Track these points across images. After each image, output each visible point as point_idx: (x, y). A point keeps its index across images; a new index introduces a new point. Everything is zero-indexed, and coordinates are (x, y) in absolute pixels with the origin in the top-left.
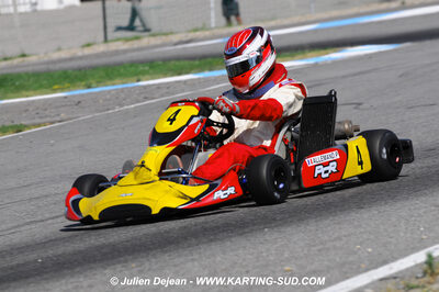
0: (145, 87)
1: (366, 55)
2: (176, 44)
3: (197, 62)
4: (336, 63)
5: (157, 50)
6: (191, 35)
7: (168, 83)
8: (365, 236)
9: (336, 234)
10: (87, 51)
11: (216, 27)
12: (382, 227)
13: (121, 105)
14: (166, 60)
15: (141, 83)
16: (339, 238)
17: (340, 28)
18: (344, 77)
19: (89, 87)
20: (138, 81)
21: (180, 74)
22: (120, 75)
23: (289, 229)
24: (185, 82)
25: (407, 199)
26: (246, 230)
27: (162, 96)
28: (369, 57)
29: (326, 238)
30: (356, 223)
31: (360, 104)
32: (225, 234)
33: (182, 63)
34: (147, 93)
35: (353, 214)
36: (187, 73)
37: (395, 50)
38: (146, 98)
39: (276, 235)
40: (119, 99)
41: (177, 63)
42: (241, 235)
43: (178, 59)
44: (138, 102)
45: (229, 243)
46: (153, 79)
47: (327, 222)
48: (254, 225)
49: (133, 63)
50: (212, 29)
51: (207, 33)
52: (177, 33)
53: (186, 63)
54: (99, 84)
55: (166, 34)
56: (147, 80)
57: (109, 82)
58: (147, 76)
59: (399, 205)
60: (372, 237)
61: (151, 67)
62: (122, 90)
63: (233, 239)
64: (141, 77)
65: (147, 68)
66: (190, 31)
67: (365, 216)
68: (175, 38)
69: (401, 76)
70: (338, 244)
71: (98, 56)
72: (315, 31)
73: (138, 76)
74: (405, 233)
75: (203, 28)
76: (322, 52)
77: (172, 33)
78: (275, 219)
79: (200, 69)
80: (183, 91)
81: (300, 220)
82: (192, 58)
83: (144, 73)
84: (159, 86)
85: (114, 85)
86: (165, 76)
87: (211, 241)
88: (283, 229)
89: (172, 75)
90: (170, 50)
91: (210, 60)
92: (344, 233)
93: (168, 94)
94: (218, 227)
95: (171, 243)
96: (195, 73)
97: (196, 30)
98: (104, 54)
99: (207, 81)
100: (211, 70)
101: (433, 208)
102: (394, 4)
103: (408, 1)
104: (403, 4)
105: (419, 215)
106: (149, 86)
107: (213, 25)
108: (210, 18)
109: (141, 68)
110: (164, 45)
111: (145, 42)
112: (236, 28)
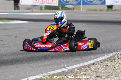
1: (20, 23)
4: (11, 24)
8: (11, 72)
12: (16, 70)
16: (4, 72)
17: (14, 15)
18: (13, 28)
25: (25, 64)
28: (21, 24)
30: (10, 69)
31: (16, 36)
37: (28, 23)
47: (2, 67)
59: (22, 65)
60: (13, 73)
67: (13, 67)
69: (29, 30)
70: (3, 74)
72: (7, 15)
74: (23, 73)
76: (8, 21)
92: (6, 71)
101: (31, 67)
102: (30, 11)
103: (34, 10)
104: (32, 11)
105: (27, 68)
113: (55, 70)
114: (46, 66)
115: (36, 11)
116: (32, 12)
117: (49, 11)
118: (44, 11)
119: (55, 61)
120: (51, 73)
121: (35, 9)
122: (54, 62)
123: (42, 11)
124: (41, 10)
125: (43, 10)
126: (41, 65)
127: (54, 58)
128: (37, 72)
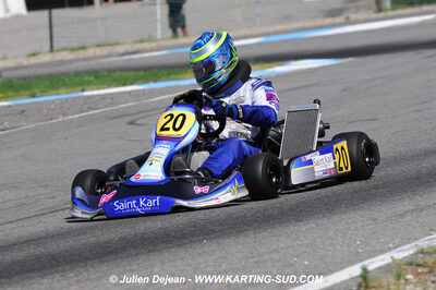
0: (89, 97)
1: (309, 69)
2: (122, 55)
3: (142, 74)
4: (280, 76)
5: (103, 60)
6: (137, 46)
7: (112, 94)
8: (302, 249)
9: (274, 247)
10: (33, 60)
11: (162, 39)
12: (319, 240)
13: (65, 115)
14: (111, 71)
15: (86, 93)
16: (277, 251)
17: (285, 41)
18: (287, 91)
19: (33, 96)
20: (83, 91)
21: (124, 85)
22: (66, 85)
23: (227, 242)
24: (129, 93)
25: (345, 213)
26: (185, 241)
27: (107, 106)
28: (312, 71)
29: (264, 250)
30: (293, 236)
32: (164, 245)
33: (128, 74)
34: (92, 103)
35: (291, 227)
36: (131, 84)
37: (339, 65)
38: (90, 109)
39: (214, 247)
40: (62, 108)
41: (123, 74)
42: (179, 246)
43: (123, 69)
44: (83, 112)
45: (167, 254)
46: (97, 89)
47: (266, 234)
48: (193, 236)
49: (78, 73)
50: (156, 40)
51: (153, 45)
52: (123, 43)
53: (132, 74)
54: (44, 93)
55: (112, 45)
56: (92, 90)
57: (53, 92)
58: (92, 87)
59: (336, 218)
60: (309, 249)
61: (96, 77)
62: (67, 100)
63: (172, 250)
64: (85, 87)
65: (92, 78)
66: (135, 42)
67: (303, 229)
68: (120, 49)
69: (343, 90)
70: (275, 256)
71: (43, 65)
72: (260, 44)
73: (83, 86)
74: (342, 247)
75: (150, 39)
76: (267, 65)
77: (118, 44)
78: (214, 231)
79: (145, 80)
80: (127, 102)
81: (240, 232)
82: (137, 69)
83: (89, 83)
84: (103, 97)
85: (57, 94)
86: (110, 86)
87: (150, 251)
88: (221, 241)
89: (117, 86)
90: (115, 61)
91: (154, 71)
92: (282, 245)
93: (112, 105)
94: (157, 238)
95: (110, 253)
96: (139, 84)
97: (142, 41)
98: (50, 64)
99: (152, 93)
100: (155, 81)
101: (370, 222)
102: (338, 20)
103: (353, 17)
104: (347, 19)
105: (356, 228)
106: (94, 96)
107: (159, 36)
108: (156, 30)
109: (86, 78)
110: (109, 56)
111: (90, 52)
112: (182, 40)
114: (422, 211)
115: (360, 16)
116: (348, 22)
117: (409, 10)
118: (390, 13)
121: (356, 12)
123: (383, 14)
124: (380, 10)
125: (386, 10)
126: (404, 209)
128: (392, 239)
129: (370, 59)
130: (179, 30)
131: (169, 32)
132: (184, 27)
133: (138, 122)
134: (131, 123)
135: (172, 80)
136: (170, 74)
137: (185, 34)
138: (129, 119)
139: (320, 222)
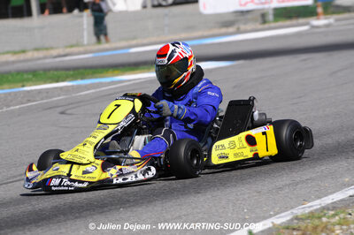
0: (28, 92)
2: (56, 57)
3: (71, 73)
5: (40, 62)
6: (68, 50)
7: (47, 89)
9: (178, 214)
11: (88, 45)
12: (214, 208)
13: (8, 106)
14: (46, 70)
15: (25, 89)
20: (23, 86)
21: (57, 81)
22: (9, 82)
24: (61, 88)
25: (235, 186)
26: (106, 209)
27: (42, 99)
30: (194, 205)
32: (88, 212)
33: (60, 73)
34: (31, 96)
35: (192, 198)
36: (63, 81)
37: (231, 66)
38: (29, 101)
39: (129, 214)
40: (7, 101)
41: (56, 73)
43: (57, 69)
44: (23, 103)
46: (34, 85)
47: (171, 203)
48: (112, 205)
49: (19, 72)
50: (83, 45)
51: (81, 49)
52: (56, 48)
53: (63, 72)
55: (47, 49)
56: (31, 85)
58: (30, 83)
59: (228, 190)
61: (34, 76)
62: (10, 94)
64: (25, 83)
65: (30, 76)
66: (67, 47)
67: (201, 199)
68: (54, 52)
73: (23, 82)
74: (232, 213)
75: (77, 45)
77: (52, 48)
78: (129, 201)
79: (74, 78)
80: (59, 95)
81: (150, 202)
82: (67, 69)
83: (28, 80)
84: (40, 92)
85: (3, 89)
86: (45, 82)
88: (134, 209)
89: (50, 83)
90: (49, 62)
91: (81, 71)
92: (183, 213)
93: (47, 98)
96: (70, 81)
97: (72, 46)
99: (80, 88)
100: (82, 79)
101: (255, 194)
102: (231, 30)
103: (242, 27)
104: (238, 29)
105: (244, 199)
106: (32, 91)
107: (85, 42)
108: (83, 37)
109: (25, 76)
110: (45, 58)
111: (29, 55)
112: (104, 45)
113: (326, 196)
114: (297, 185)
115: (249, 27)
116: (239, 32)
117: (288, 22)
118: (273, 25)
119: (323, 168)
120: (316, 204)
121: (245, 24)
122: (322, 172)
123: (266, 26)
124: (264, 22)
125: (269, 22)
126: (283, 183)
127: (318, 159)
128: (273, 208)
129: (257, 62)
130: (102, 38)
131: (94, 39)
132: (106, 35)
133: (68, 112)
134: (62, 113)
135: (96, 78)
136: (94, 73)
137: (107, 41)
138: (60, 109)
139: (215, 194)
